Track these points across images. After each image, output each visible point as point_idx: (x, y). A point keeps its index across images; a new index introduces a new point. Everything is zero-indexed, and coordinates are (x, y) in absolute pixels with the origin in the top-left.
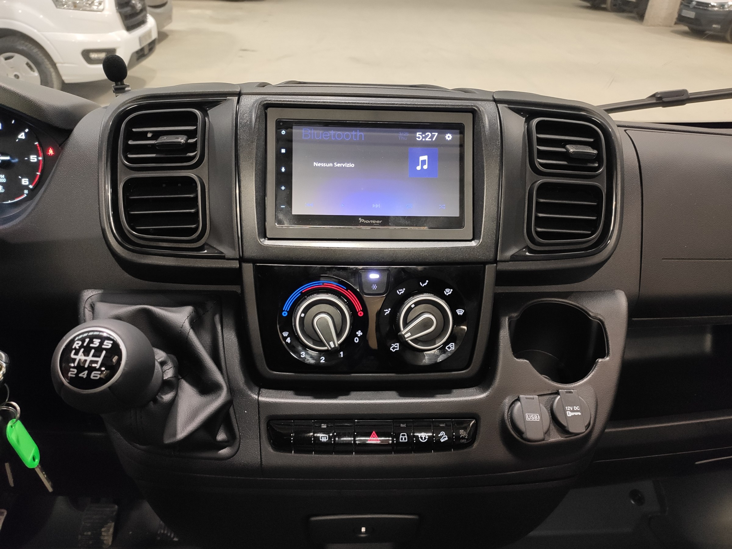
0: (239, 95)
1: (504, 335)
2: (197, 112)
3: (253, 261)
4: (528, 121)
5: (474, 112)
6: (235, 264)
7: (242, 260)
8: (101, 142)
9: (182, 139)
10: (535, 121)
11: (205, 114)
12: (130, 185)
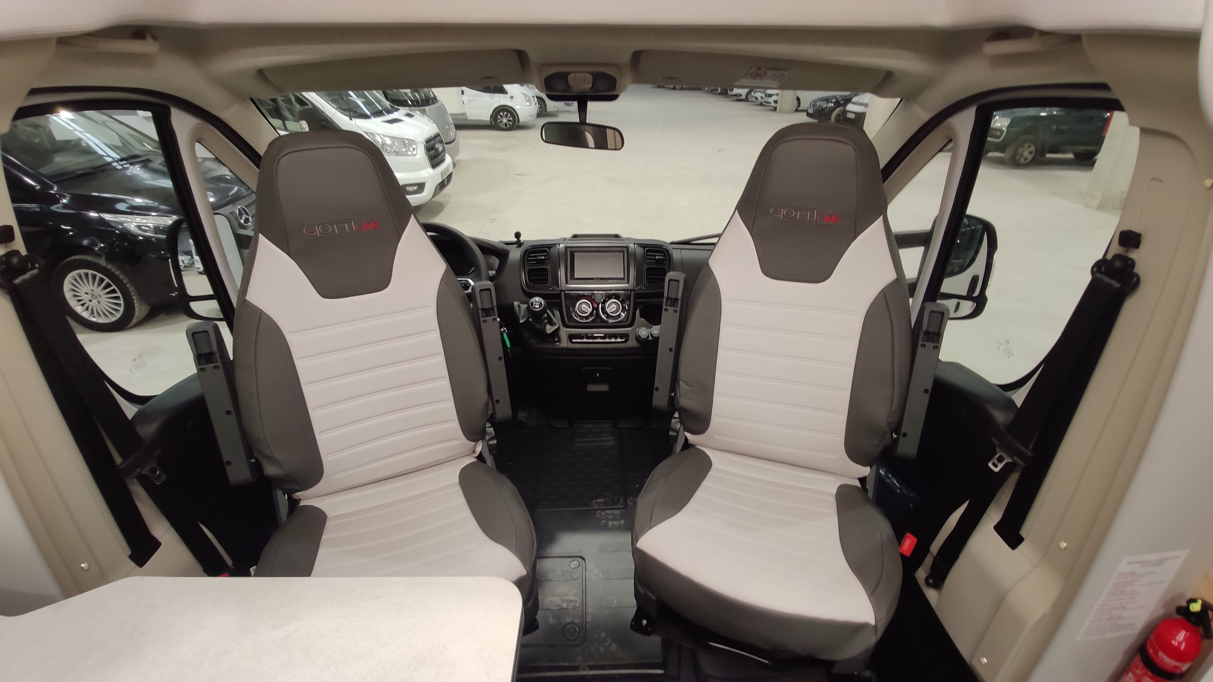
0: (559, 244)
1: (638, 312)
2: (547, 249)
3: (564, 291)
4: (644, 249)
5: (627, 248)
6: (559, 292)
7: (561, 291)
8: (520, 259)
9: (543, 258)
10: (646, 249)
11: (549, 250)
12: (529, 271)
